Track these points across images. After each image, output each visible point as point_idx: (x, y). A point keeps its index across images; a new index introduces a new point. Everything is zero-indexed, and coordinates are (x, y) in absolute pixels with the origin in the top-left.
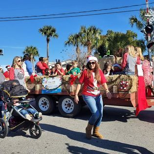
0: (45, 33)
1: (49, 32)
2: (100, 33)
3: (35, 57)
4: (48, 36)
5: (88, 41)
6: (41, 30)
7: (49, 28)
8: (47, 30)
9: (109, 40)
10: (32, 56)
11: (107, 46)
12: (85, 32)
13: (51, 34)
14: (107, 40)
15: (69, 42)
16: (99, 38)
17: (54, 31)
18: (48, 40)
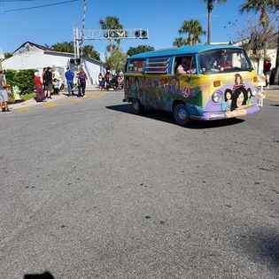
15: (247, 6)
18: (210, 8)
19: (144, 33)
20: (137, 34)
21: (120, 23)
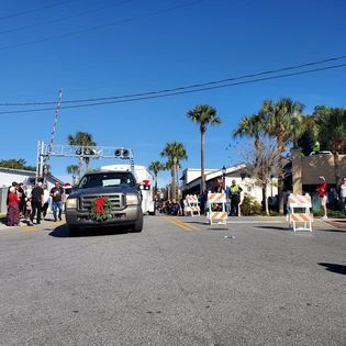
0: (198, 118)
1: (203, 116)
2: (300, 111)
3: (180, 162)
4: (203, 123)
5: (278, 126)
6: (191, 114)
7: (204, 109)
9: (319, 123)
10: (175, 160)
11: (316, 134)
12: (271, 110)
13: (207, 120)
14: (316, 122)
15: (240, 131)
16: (300, 119)
17: (213, 113)
18: (203, 130)
19: (126, 152)
20: (117, 152)
21: (93, 140)
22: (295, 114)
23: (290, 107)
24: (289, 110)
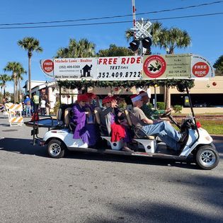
0: (25, 46)
1: (30, 45)
5: (80, 56)
6: (21, 43)
7: (30, 40)
8: (28, 42)
12: (75, 45)
13: (31, 49)
17: (36, 43)
22: (90, 50)
23: (86, 44)
24: (86, 47)
